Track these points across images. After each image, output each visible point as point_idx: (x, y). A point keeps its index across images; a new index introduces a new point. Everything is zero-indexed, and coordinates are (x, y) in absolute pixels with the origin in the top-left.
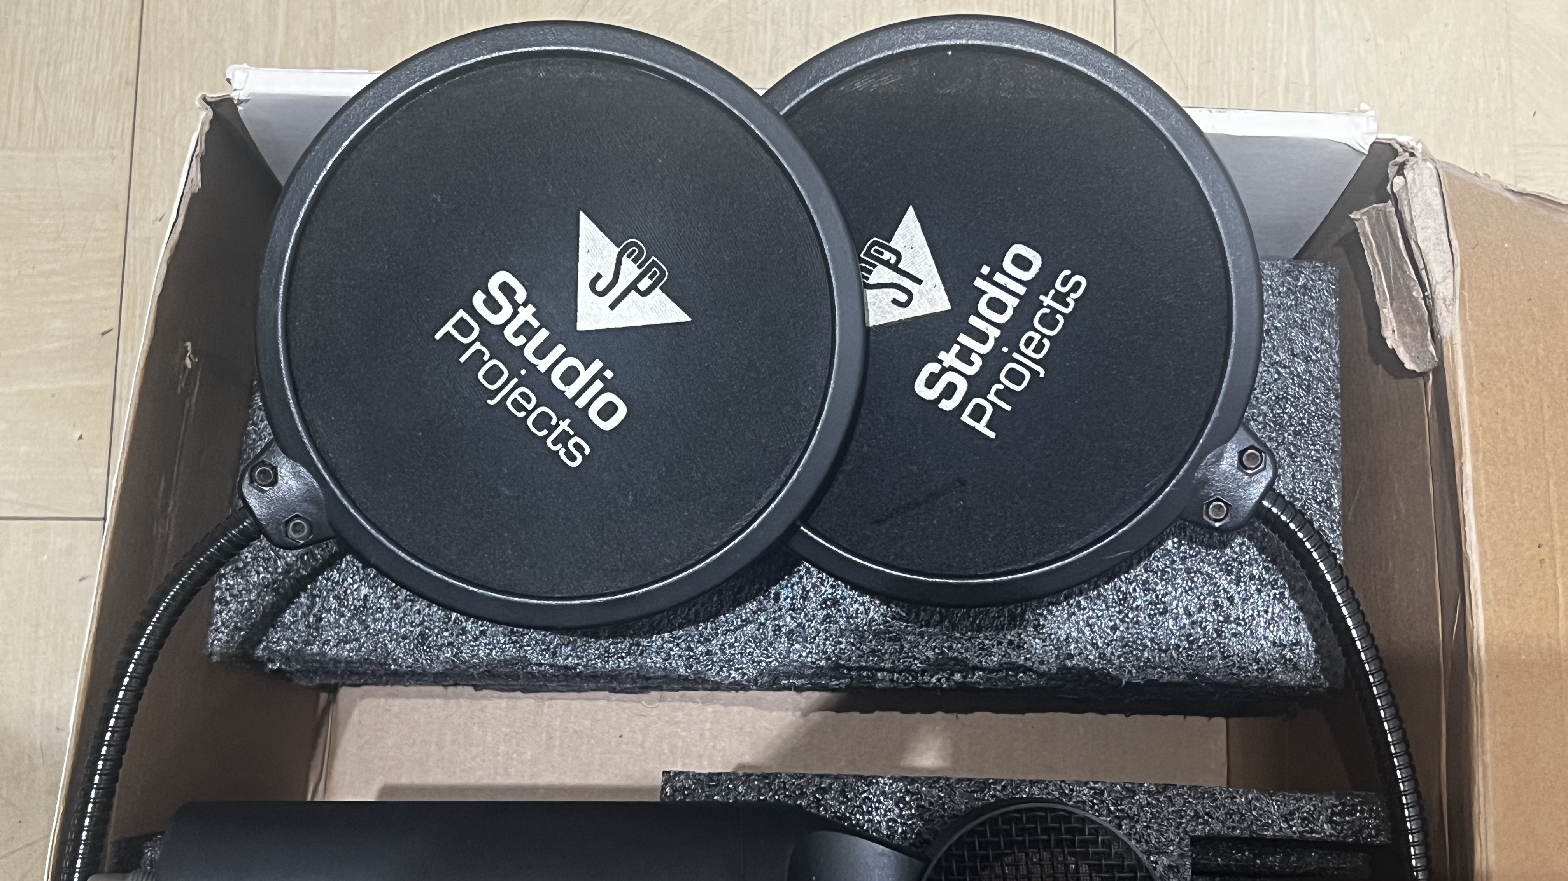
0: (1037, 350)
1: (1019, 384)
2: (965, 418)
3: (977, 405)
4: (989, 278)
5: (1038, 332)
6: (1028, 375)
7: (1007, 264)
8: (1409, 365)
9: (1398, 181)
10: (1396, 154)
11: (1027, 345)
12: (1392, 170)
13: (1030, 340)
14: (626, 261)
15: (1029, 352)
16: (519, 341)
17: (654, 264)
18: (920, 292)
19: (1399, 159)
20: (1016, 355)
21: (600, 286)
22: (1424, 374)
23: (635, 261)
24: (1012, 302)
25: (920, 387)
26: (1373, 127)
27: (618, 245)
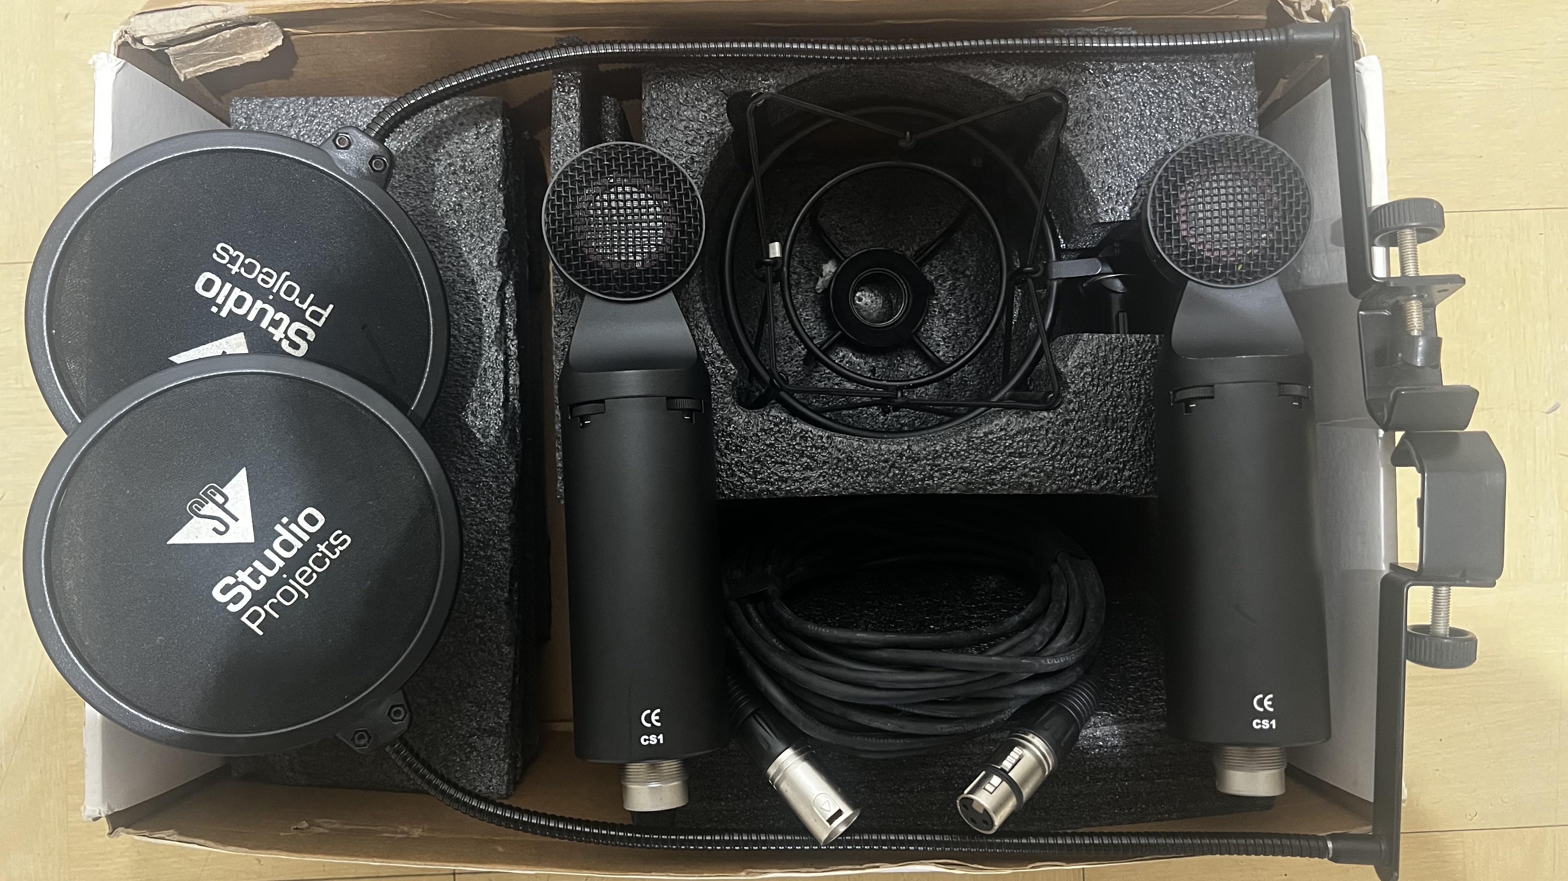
1: (295, 288)
2: (320, 324)
3: (310, 316)
4: (220, 307)
5: (258, 274)
6: (288, 283)
7: (209, 294)
8: (276, 43)
9: (146, 42)
10: (125, 43)
11: (267, 283)
12: (139, 46)
13: (263, 280)
14: (203, 512)
15: (272, 282)
16: (263, 581)
17: (205, 494)
19: (130, 40)
21: (222, 528)
23: (203, 506)
24: (237, 293)
25: (299, 352)
26: (103, 55)
27: (192, 518)
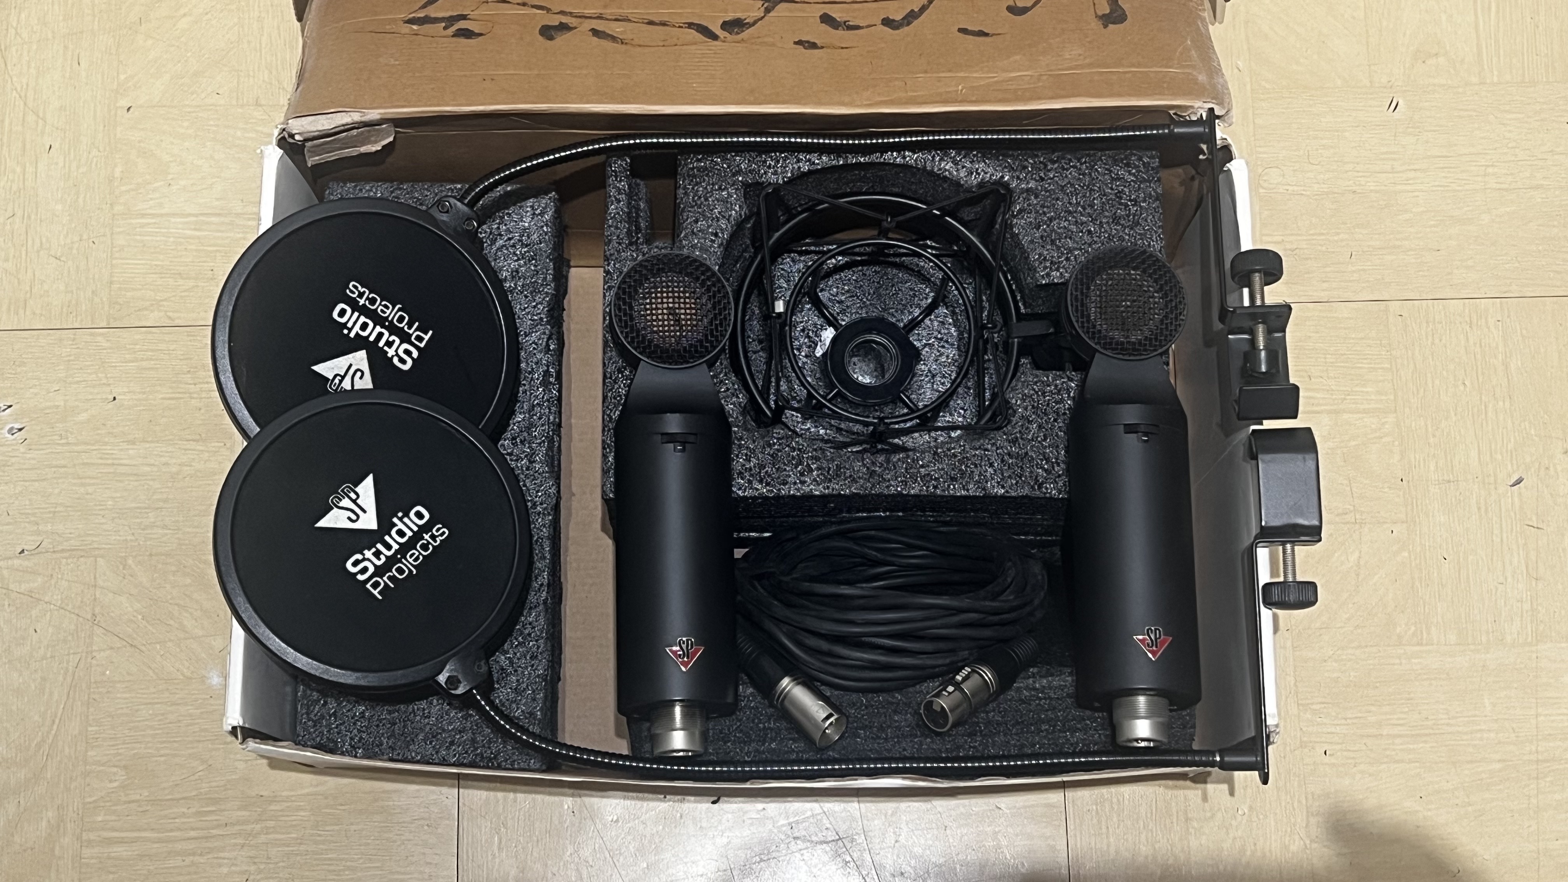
0: (387, 308)
1: (404, 318)
2: (422, 345)
3: (415, 339)
4: (350, 330)
5: (378, 306)
6: (400, 313)
7: (343, 320)
8: (391, 139)
9: (297, 137)
10: (284, 138)
11: (385, 313)
12: (291, 141)
13: (382, 311)
14: (341, 504)
15: (388, 312)
16: (383, 559)
17: (342, 491)
18: (356, 365)
19: (287, 136)
20: (390, 319)
21: (354, 517)
22: (397, 133)
23: (341, 500)
24: (363, 319)
25: (406, 367)
26: (270, 147)
27: (332, 508)
